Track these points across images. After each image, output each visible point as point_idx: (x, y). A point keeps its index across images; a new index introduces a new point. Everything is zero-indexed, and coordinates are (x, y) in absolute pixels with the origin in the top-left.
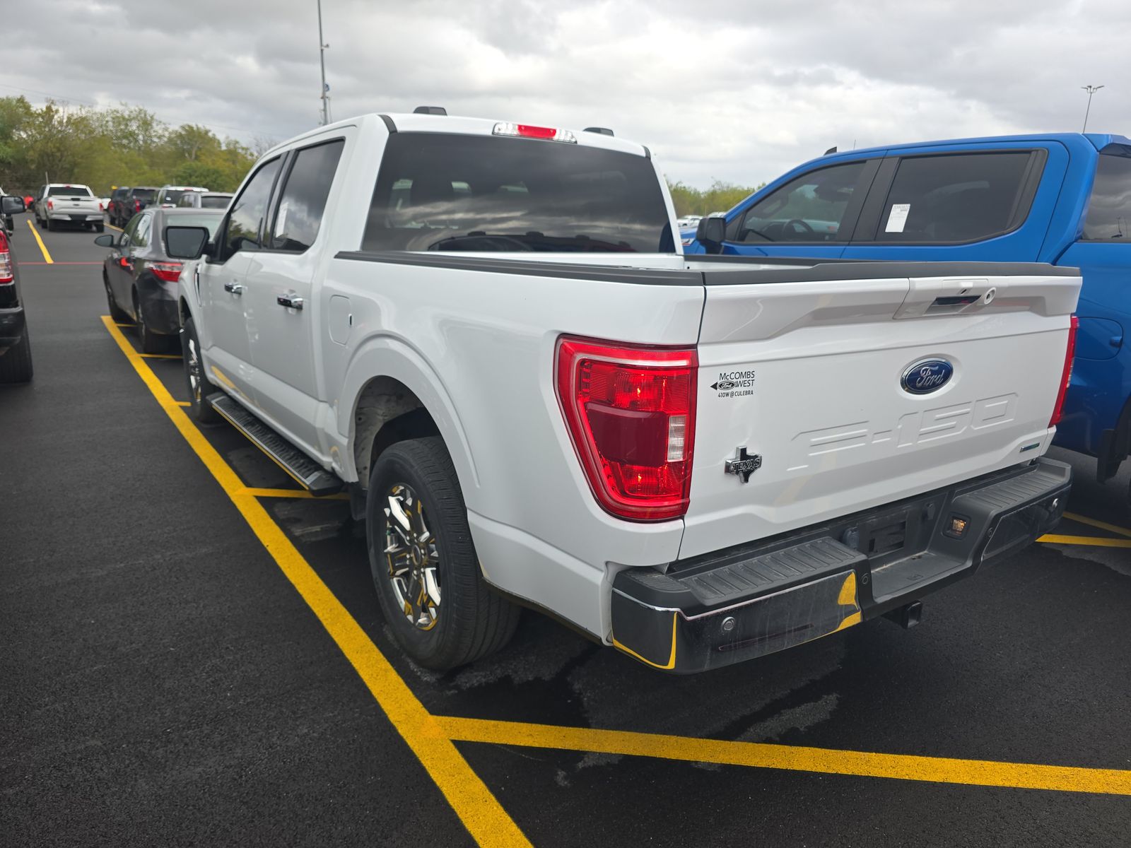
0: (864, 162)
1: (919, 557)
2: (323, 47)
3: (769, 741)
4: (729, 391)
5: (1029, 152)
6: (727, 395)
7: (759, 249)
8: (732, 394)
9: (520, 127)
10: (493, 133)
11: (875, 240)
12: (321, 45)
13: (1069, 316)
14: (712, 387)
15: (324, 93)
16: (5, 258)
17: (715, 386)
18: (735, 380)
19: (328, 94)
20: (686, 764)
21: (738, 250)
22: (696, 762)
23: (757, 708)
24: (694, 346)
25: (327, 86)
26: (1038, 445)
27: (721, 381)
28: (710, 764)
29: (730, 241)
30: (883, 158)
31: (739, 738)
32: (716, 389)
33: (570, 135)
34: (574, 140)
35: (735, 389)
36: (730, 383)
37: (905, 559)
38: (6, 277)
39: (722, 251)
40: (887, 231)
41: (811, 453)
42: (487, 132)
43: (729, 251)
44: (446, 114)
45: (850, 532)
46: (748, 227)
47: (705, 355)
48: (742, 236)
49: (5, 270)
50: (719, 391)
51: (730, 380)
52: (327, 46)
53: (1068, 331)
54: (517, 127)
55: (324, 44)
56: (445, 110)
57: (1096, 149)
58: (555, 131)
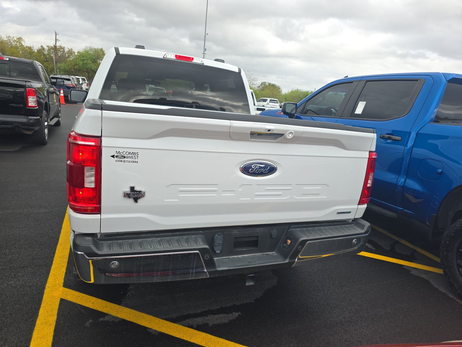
0: (352, 82)
1: (266, 254)
2: (206, 34)
3: (191, 327)
4: (123, 160)
5: (417, 80)
6: (121, 161)
7: (312, 118)
8: (124, 161)
9: (176, 56)
10: (163, 57)
11: (350, 117)
12: (205, 34)
13: (368, 152)
14: (111, 156)
15: (204, 52)
16: (34, 99)
17: (113, 156)
18: (126, 155)
19: (205, 52)
20: (145, 328)
21: (302, 118)
22: (150, 329)
23: (199, 311)
24: (100, 137)
25: (206, 49)
26: (350, 212)
27: (117, 154)
28: (156, 331)
29: (299, 114)
30: (360, 81)
31: (179, 323)
32: (114, 158)
33: (201, 61)
34: (202, 63)
35: (126, 159)
36: (123, 156)
37: (259, 254)
38: (34, 105)
39: (295, 117)
40: (355, 113)
41: (180, 194)
42: (161, 57)
43: (297, 117)
44: (144, 49)
45: (217, 235)
46: (308, 108)
47: (105, 142)
48: (305, 112)
49: (34, 103)
50: (116, 159)
51: (122, 154)
52: (207, 34)
53: (368, 159)
54: (175, 56)
55: (206, 33)
56: (144, 47)
57: (446, 80)
58: (193, 59)
